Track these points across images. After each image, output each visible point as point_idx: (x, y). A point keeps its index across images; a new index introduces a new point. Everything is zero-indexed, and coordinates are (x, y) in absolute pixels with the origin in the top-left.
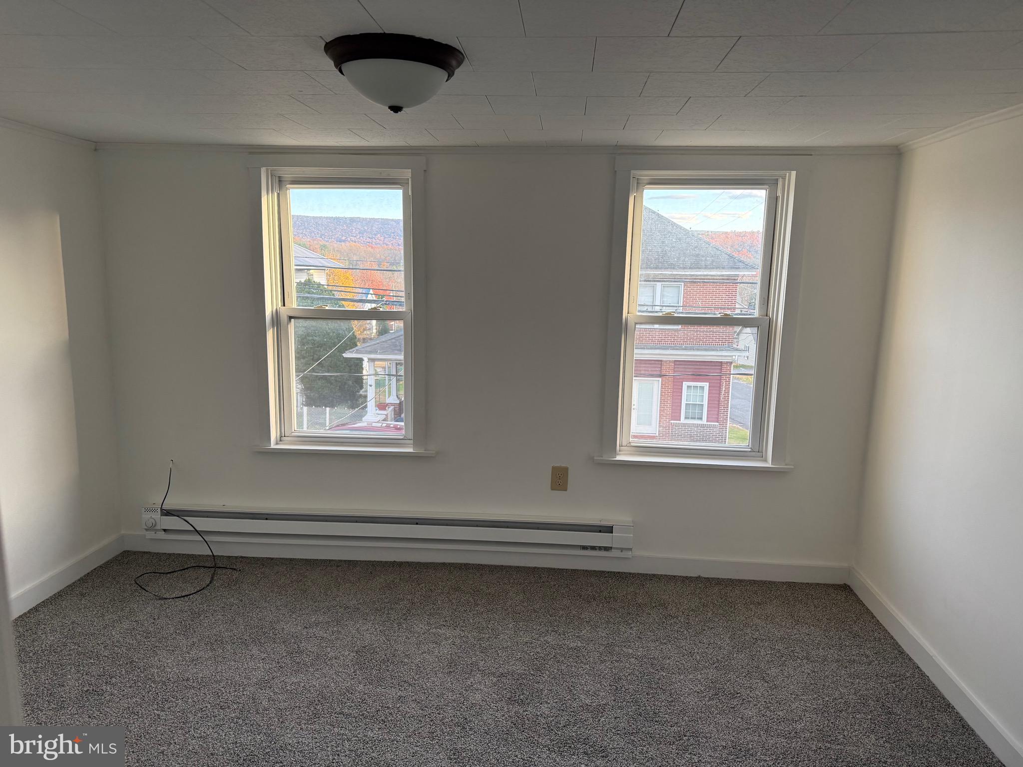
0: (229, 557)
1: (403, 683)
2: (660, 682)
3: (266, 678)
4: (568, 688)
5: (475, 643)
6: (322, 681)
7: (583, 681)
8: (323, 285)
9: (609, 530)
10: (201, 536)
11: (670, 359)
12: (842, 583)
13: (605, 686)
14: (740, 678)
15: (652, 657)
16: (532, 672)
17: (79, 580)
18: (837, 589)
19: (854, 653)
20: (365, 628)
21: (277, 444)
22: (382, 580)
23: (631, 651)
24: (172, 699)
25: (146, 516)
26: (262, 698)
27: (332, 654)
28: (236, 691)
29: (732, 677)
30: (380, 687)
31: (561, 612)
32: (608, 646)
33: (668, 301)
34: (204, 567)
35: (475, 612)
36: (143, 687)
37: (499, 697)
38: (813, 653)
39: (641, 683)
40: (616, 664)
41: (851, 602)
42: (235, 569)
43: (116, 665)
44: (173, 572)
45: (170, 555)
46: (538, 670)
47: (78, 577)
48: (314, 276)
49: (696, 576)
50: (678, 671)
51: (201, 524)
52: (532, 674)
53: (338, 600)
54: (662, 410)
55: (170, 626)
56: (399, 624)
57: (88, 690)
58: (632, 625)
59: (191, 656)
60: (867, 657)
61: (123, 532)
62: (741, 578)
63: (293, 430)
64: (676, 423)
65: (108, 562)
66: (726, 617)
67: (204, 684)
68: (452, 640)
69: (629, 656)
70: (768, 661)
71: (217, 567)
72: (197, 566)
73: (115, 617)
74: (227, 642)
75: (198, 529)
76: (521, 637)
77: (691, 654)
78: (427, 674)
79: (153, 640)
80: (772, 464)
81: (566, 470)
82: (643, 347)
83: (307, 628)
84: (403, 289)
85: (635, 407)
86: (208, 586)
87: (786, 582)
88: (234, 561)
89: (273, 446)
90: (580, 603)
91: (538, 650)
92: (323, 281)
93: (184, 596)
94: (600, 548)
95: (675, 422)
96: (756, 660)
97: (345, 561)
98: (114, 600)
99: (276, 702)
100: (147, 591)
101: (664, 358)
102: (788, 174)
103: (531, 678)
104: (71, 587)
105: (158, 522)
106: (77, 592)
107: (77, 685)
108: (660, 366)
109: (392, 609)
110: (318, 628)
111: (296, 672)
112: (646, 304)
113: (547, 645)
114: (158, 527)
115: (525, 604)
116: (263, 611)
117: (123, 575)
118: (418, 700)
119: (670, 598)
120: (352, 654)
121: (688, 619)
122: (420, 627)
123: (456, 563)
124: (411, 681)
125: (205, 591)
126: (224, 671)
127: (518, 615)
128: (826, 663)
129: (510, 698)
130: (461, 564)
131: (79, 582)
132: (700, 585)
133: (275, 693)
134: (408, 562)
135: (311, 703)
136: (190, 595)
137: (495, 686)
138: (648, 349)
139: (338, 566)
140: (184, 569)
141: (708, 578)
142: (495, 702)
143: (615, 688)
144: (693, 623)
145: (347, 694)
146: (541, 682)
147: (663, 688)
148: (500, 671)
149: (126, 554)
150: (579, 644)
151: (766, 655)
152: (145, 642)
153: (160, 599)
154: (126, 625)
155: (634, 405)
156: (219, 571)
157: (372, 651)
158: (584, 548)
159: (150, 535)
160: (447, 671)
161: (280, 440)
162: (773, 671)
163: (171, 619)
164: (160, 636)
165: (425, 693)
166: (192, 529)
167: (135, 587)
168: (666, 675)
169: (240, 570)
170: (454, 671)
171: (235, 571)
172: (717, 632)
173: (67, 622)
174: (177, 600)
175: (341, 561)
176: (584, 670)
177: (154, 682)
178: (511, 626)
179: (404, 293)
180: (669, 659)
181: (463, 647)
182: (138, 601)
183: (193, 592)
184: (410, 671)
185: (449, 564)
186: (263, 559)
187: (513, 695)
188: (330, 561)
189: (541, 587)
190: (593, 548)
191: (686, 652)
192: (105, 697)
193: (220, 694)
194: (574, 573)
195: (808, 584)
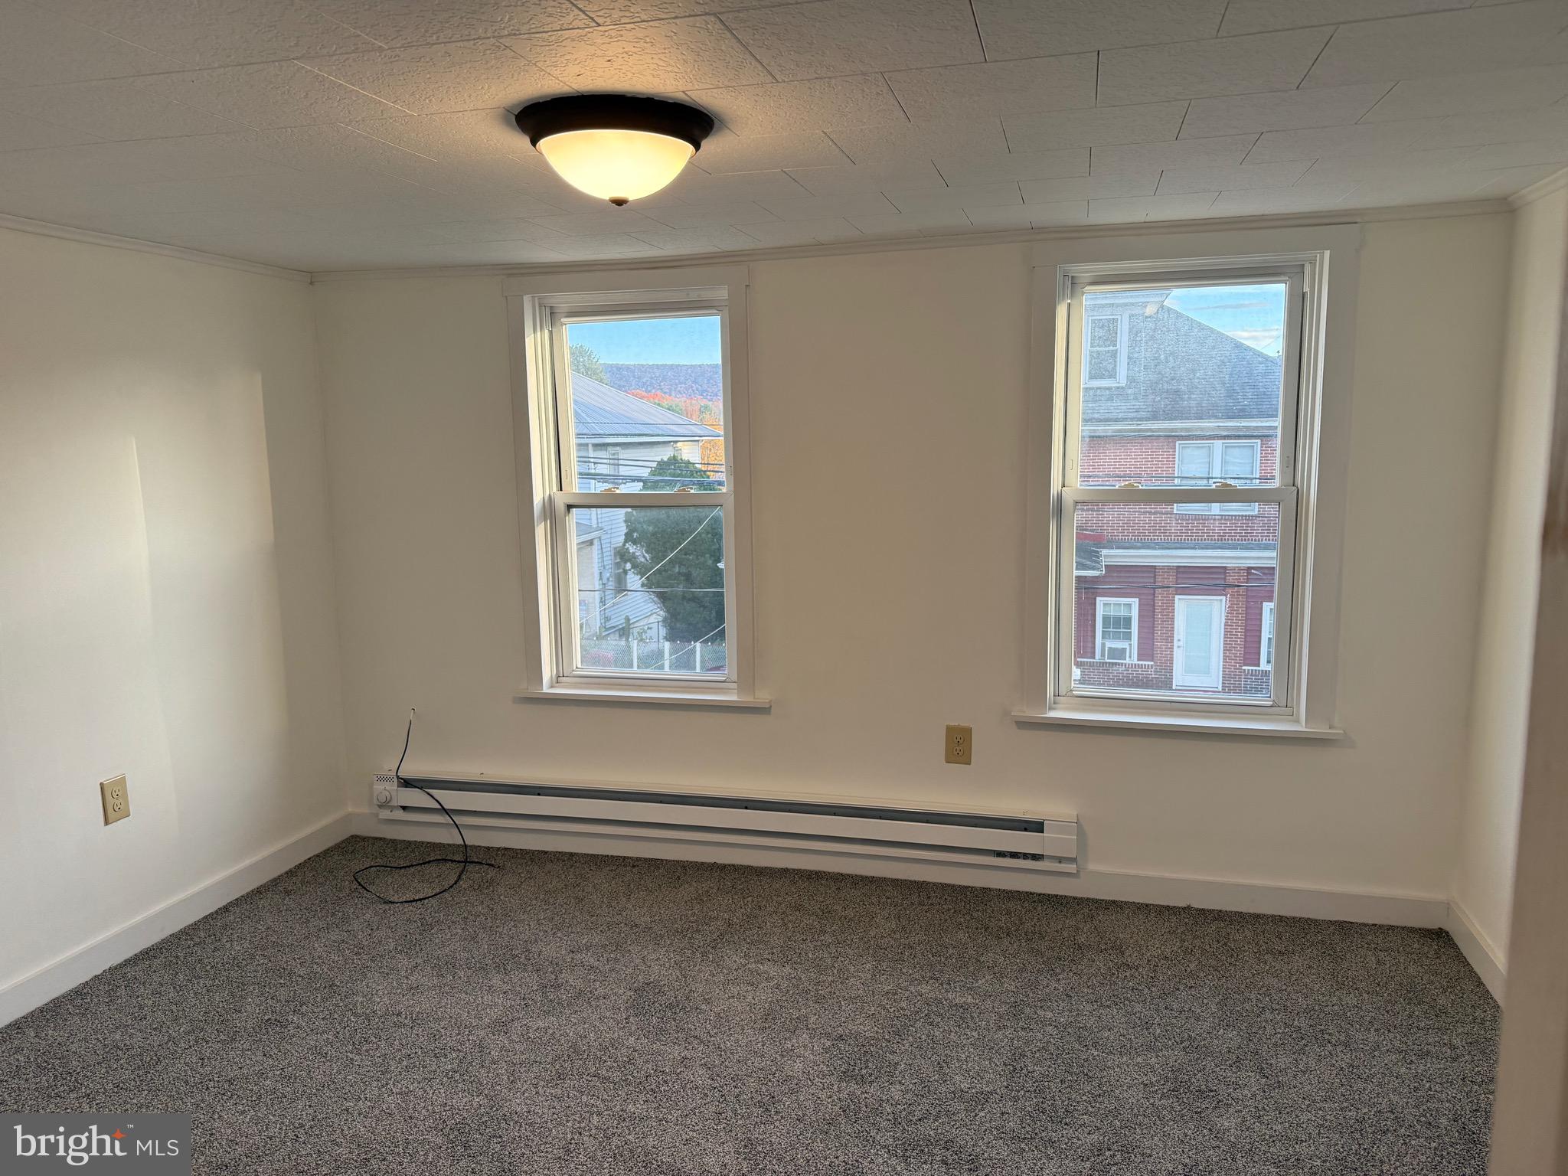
0: (488, 848)
1: (692, 1039)
2: (1086, 1064)
3: (503, 1020)
4: (939, 1063)
5: (810, 988)
6: (579, 1029)
7: (963, 1056)
8: (694, 464)
9: (1038, 827)
10: (450, 816)
11: (1240, 565)
12: (1436, 927)
13: (996, 1065)
14: (1222, 1067)
15: (1081, 1025)
16: (887, 1037)
17: (287, 873)
18: (1425, 936)
19: (1430, 1040)
20: (655, 957)
21: (552, 687)
22: (692, 889)
23: (1049, 1015)
24: (374, 1039)
25: (379, 787)
26: (492, 1046)
27: (601, 991)
28: (459, 1034)
29: (1208, 1066)
30: (658, 1043)
31: (951, 951)
32: (1015, 1005)
33: (1234, 470)
34: (452, 861)
35: (819, 943)
36: (339, 1019)
37: (828, 1069)
38: (1359, 1036)
39: (1054, 1064)
40: (1022, 1034)
41: (1444, 959)
42: (493, 865)
43: (312, 989)
44: (409, 867)
45: (410, 843)
46: (897, 1033)
47: (287, 869)
48: (684, 451)
49: (1185, 905)
50: (1119, 1050)
51: (451, 799)
52: (886, 1040)
53: (624, 914)
54: (1227, 648)
55: (391, 940)
56: (704, 954)
57: (270, 1019)
58: (1061, 977)
59: (410, 982)
60: (1453, 1048)
61: (350, 810)
62: (1258, 911)
63: (575, 668)
64: (1252, 670)
65: (328, 850)
66: (1219, 971)
67: (419, 1022)
68: (776, 981)
69: (1044, 1022)
70: (1275, 1045)
71: (469, 862)
72: (443, 860)
73: (322, 924)
74: (461, 966)
75: (445, 807)
76: (881, 983)
77: (1148, 1026)
78: (730, 1029)
79: (365, 957)
80: (1306, 727)
81: (968, 731)
82: (1192, 546)
83: (573, 952)
84: (723, 462)
85: (1181, 643)
86: (451, 887)
87: (1336, 922)
88: (494, 854)
89: (546, 689)
90: (985, 939)
91: (904, 1005)
92: (694, 459)
93: (417, 900)
94: (1025, 856)
95: (1251, 668)
96: (1255, 1040)
97: (645, 859)
98: (326, 902)
99: (510, 1054)
100: (369, 891)
101: (1230, 563)
102: (1318, 255)
103: (884, 1045)
104: (275, 882)
105: (394, 794)
106: (281, 889)
107: (257, 1011)
108: (1223, 577)
109: (698, 931)
110: (589, 954)
111: (547, 1013)
112: (1197, 476)
113: (919, 998)
114: (394, 803)
115: (898, 936)
116: (518, 925)
117: (343, 868)
118: (709, 1066)
119: (1132, 937)
120: (629, 993)
121: (1155, 971)
122: (733, 959)
123: (804, 870)
124: (704, 1037)
125: (446, 895)
126: (449, 1006)
127: (883, 951)
128: (1376, 1053)
129: (845, 1072)
130: (811, 872)
131: (286, 875)
132: (1186, 920)
133: (511, 1041)
134: (733, 865)
135: (558, 1058)
136: (425, 899)
137: (827, 1053)
138: (1203, 548)
139: (634, 866)
140: (424, 863)
141: (1203, 910)
142: (821, 1076)
143: (1012, 1069)
144: (1161, 978)
145: (610, 1049)
146: (898, 1051)
147: (1090, 1074)
148: (839, 1032)
149: (354, 839)
150: (970, 1000)
151: (1275, 1034)
152: (353, 960)
153: (384, 903)
154: (335, 935)
155: (1179, 640)
156: (470, 867)
157: (657, 991)
158: (1000, 854)
159: (385, 814)
160: (759, 1027)
161: (558, 679)
162: (1283, 1061)
163: (393, 930)
164: (374, 953)
165: (721, 1055)
166: (439, 807)
167: (355, 885)
168: (1098, 1055)
169: (499, 867)
170: (769, 1027)
171: (493, 868)
172: (1200, 993)
173: (260, 927)
174: (406, 905)
175: (639, 859)
176: (968, 1039)
177: (355, 1015)
178: (868, 966)
179: (724, 466)
180: (1109, 1030)
181: (791, 992)
182: (356, 905)
183: (430, 895)
184: (706, 1022)
185: (794, 870)
186: (533, 852)
187: (852, 1068)
188: (625, 858)
189: (926, 912)
190: (1014, 855)
191: (1140, 1021)
192: (289, 1031)
193: (437, 1037)
194: (983, 895)
195: (1376, 925)
